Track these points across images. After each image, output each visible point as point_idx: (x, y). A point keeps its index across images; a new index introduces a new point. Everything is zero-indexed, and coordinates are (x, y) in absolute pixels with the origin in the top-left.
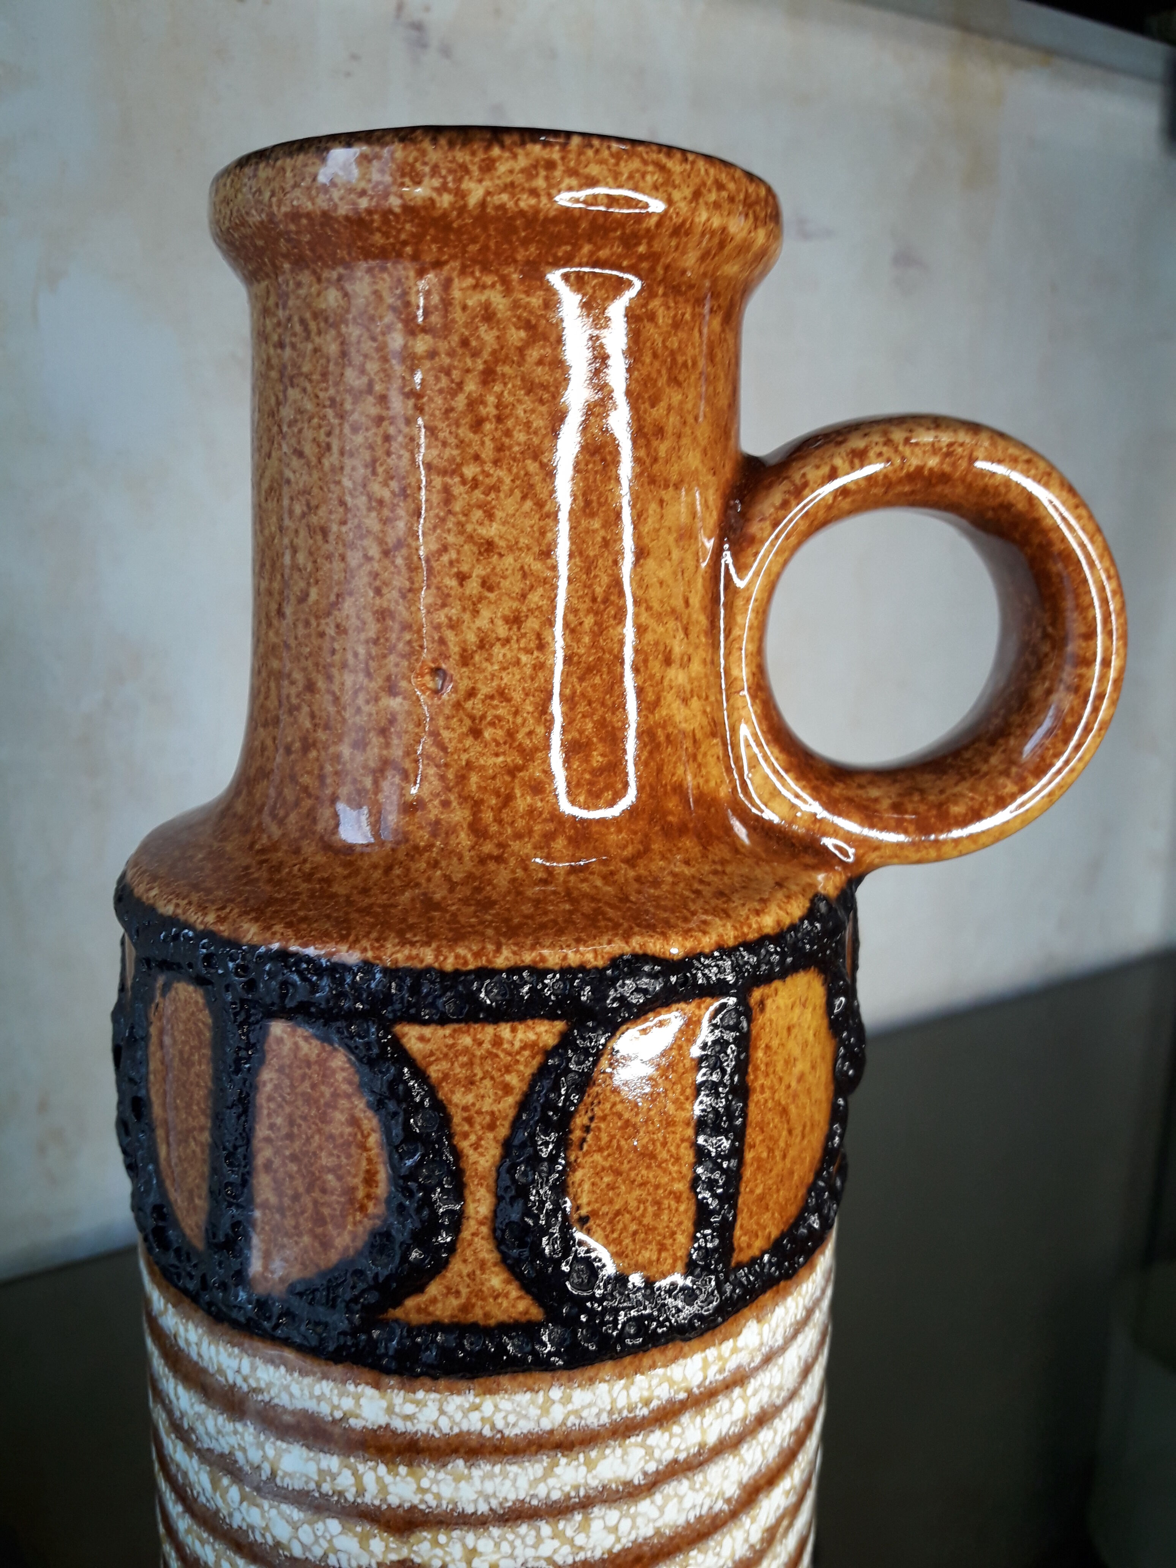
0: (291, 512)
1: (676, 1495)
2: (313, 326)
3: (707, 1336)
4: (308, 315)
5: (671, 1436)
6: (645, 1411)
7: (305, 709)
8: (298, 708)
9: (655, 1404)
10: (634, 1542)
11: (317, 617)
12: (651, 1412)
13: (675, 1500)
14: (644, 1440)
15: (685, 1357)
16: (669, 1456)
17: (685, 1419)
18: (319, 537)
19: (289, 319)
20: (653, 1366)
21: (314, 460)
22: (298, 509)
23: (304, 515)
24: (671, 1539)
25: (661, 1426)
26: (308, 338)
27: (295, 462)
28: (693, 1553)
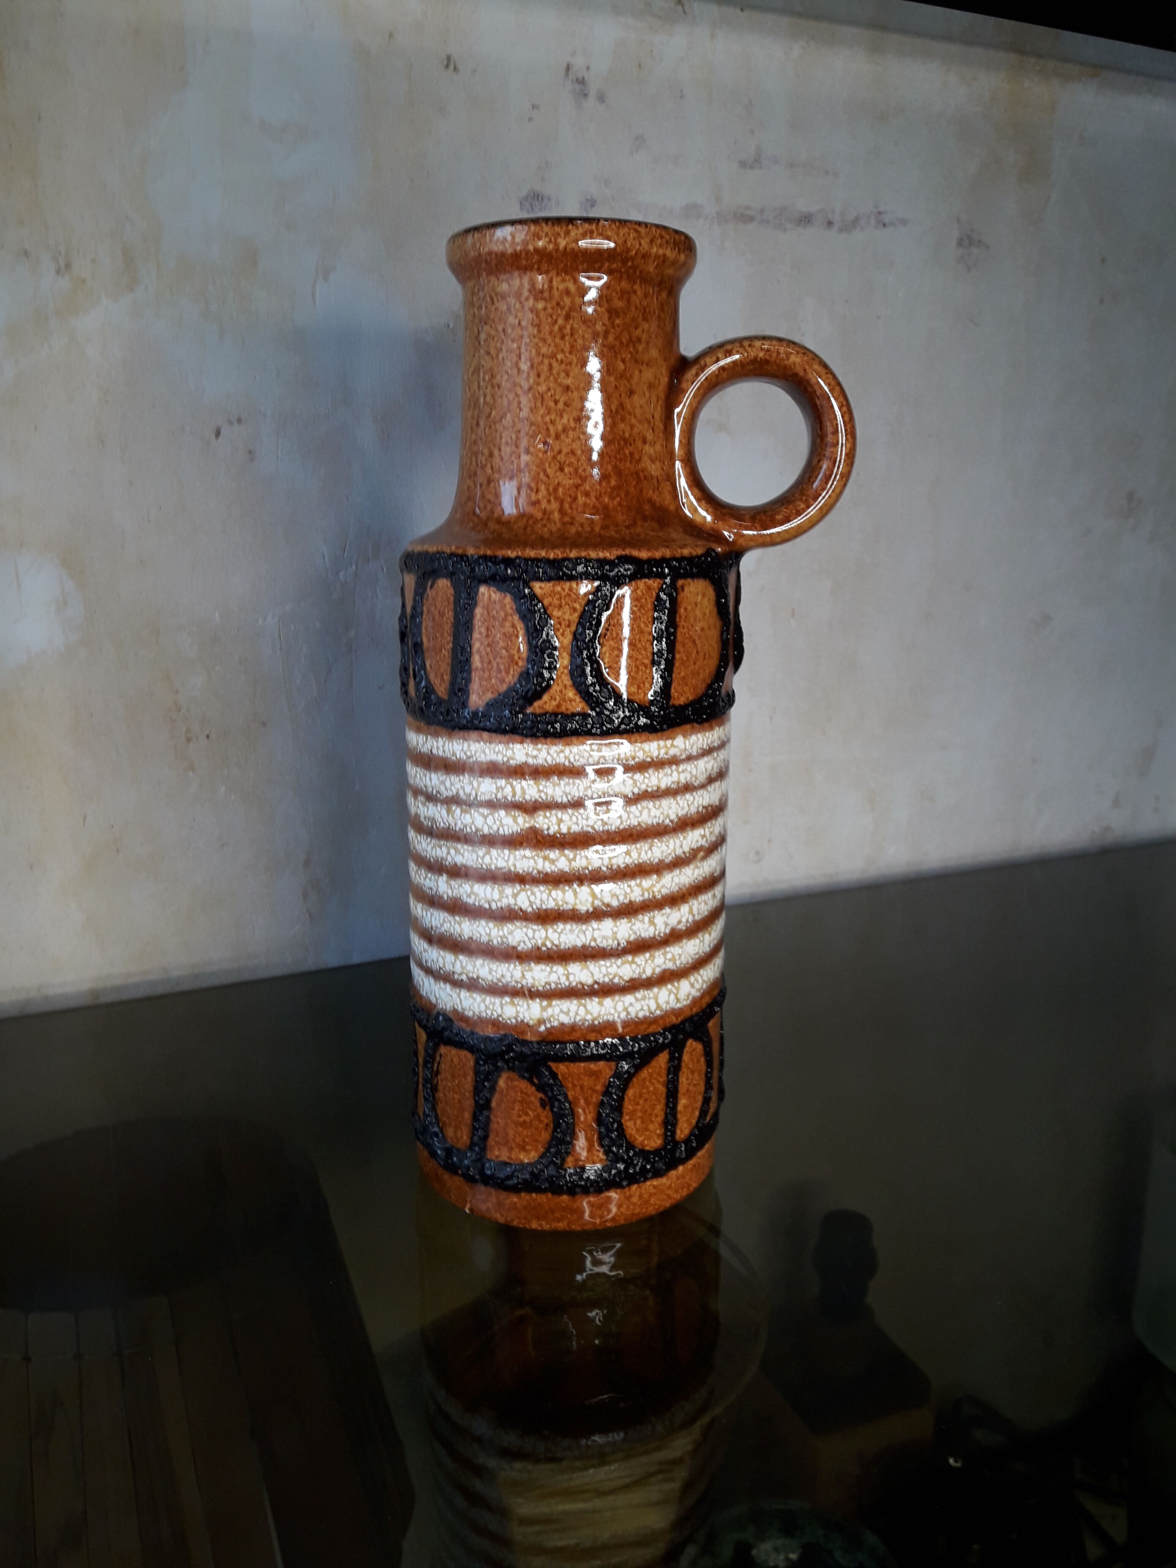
0: (484, 379)
1: (647, 808)
2: (495, 300)
3: (659, 734)
4: (493, 294)
5: (645, 777)
6: (633, 763)
7: (489, 466)
8: (486, 466)
9: (637, 760)
10: (629, 826)
11: (494, 423)
12: (636, 763)
13: (647, 810)
14: (633, 776)
15: (650, 741)
16: (643, 787)
17: (651, 771)
18: (497, 389)
19: (485, 296)
20: (636, 742)
21: (494, 356)
22: (487, 378)
23: (489, 380)
24: (646, 830)
25: (640, 772)
26: (493, 303)
27: (487, 358)
28: (656, 841)
